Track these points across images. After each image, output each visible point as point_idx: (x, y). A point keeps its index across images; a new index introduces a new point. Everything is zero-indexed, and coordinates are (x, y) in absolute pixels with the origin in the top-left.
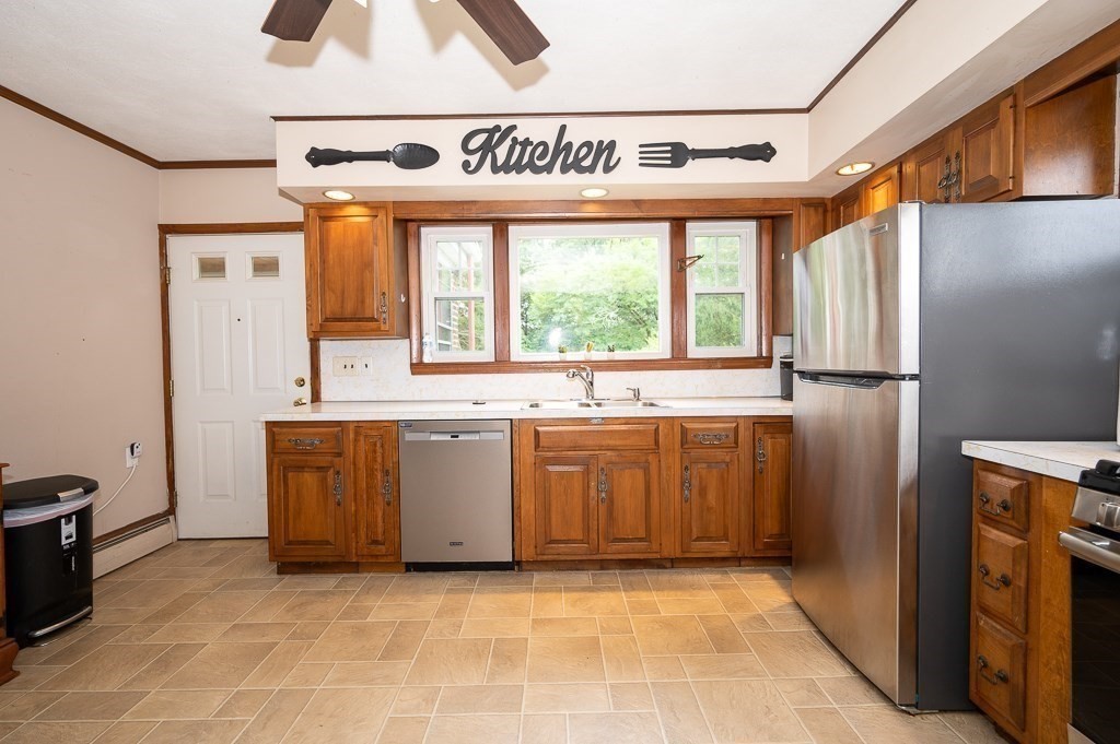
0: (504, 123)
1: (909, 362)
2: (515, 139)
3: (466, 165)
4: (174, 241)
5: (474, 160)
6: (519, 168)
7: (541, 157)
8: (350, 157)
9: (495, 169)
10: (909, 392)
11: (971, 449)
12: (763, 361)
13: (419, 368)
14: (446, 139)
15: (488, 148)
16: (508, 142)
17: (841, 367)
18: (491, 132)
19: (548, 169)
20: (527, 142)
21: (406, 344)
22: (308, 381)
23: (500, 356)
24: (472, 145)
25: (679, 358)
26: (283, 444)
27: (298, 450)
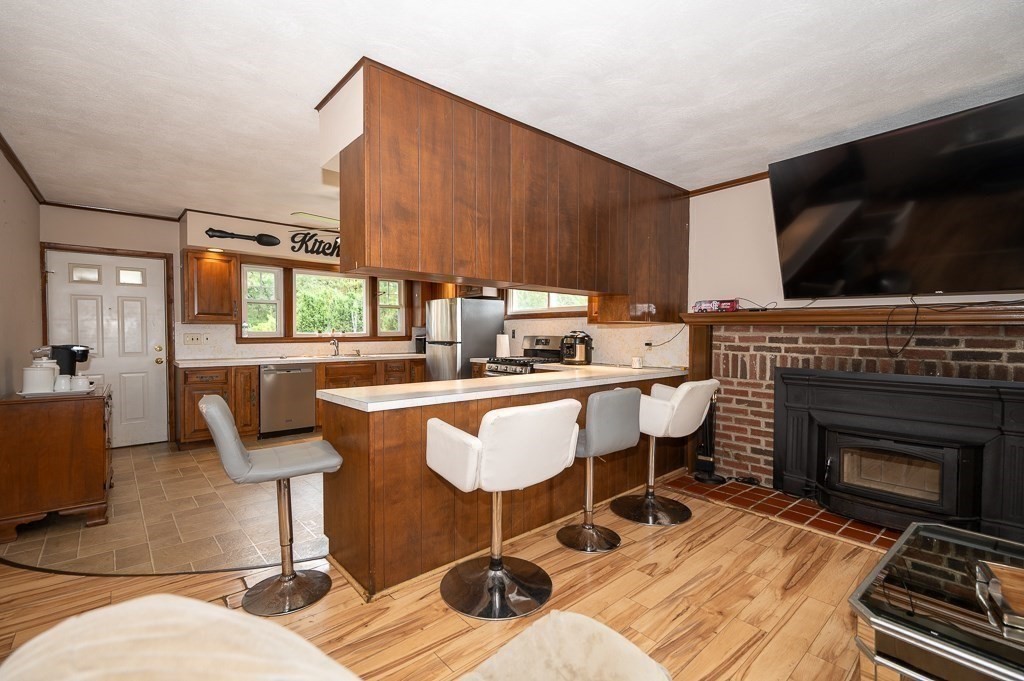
0: (312, 232)
1: (459, 340)
2: (316, 240)
3: (293, 248)
4: (51, 255)
5: (297, 246)
6: (318, 252)
7: (328, 249)
8: (233, 236)
9: (307, 251)
10: (459, 346)
11: (473, 360)
12: (408, 337)
14: (284, 235)
15: (303, 242)
16: (313, 241)
17: (440, 340)
18: (306, 235)
19: (331, 254)
20: (322, 242)
21: (233, 326)
22: (164, 348)
23: (288, 336)
24: (296, 239)
25: (374, 336)
26: (193, 379)
27: (202, 382)
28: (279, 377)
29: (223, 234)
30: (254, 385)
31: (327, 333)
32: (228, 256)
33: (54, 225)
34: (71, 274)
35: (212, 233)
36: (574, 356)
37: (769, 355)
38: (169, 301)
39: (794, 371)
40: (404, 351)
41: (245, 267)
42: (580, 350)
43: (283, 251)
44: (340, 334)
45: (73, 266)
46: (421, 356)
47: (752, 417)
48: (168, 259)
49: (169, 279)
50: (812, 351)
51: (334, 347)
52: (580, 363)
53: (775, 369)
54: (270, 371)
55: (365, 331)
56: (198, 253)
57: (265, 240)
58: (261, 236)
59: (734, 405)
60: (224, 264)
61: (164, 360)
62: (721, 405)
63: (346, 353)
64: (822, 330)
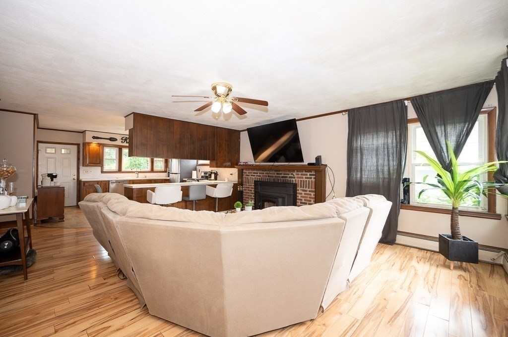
1: (179, 173)
4: (40, 144)
5: (123, 141)
8: (101, 138)
9: (127, 143)
10: (179, 175)
11: (184, 179)
12: (165, 172)
13: (102, 172)
14: (119, 138)
15: (125, 140)
17: (174, 173)
18: (127, 137)
21: (100, 168)
22: (76, 175)
23: (120, 170)
24: (123, 139)
25: (152, 171)
26: (86, 184)
27: (89, 186)
28: (117, 185)
29: (98, 138)
30: (107, 187)
31: (135, 170)
32: (99, 144)
33: (42, 135)
34: (46, 151)
35: (94, 138)
36: (211, 177)
37: (253, 177)
38: (78, 159)
39: (257, 181)
40: (163, 176)
41: (105, 148)
42: (213, 176)
43: (119, 143)
44: (139, 170)
45: (47, 148)
46: (168, 178)
47: (250, 194)
48: (78, 145)
49: (79, 152)
50: (260, 176)
51: (137, 175)
52: (213, 180)
53: (255, 181)
54: (113, 183)
55: (149, 169)
56: (89, 144)
57: (111, 139)
58: (111, 138)
59: (247, 191)
60: (98, 147)
61: (76, 178)
62: (244, 191)
63: (141, 177)
64: (262, 171)
